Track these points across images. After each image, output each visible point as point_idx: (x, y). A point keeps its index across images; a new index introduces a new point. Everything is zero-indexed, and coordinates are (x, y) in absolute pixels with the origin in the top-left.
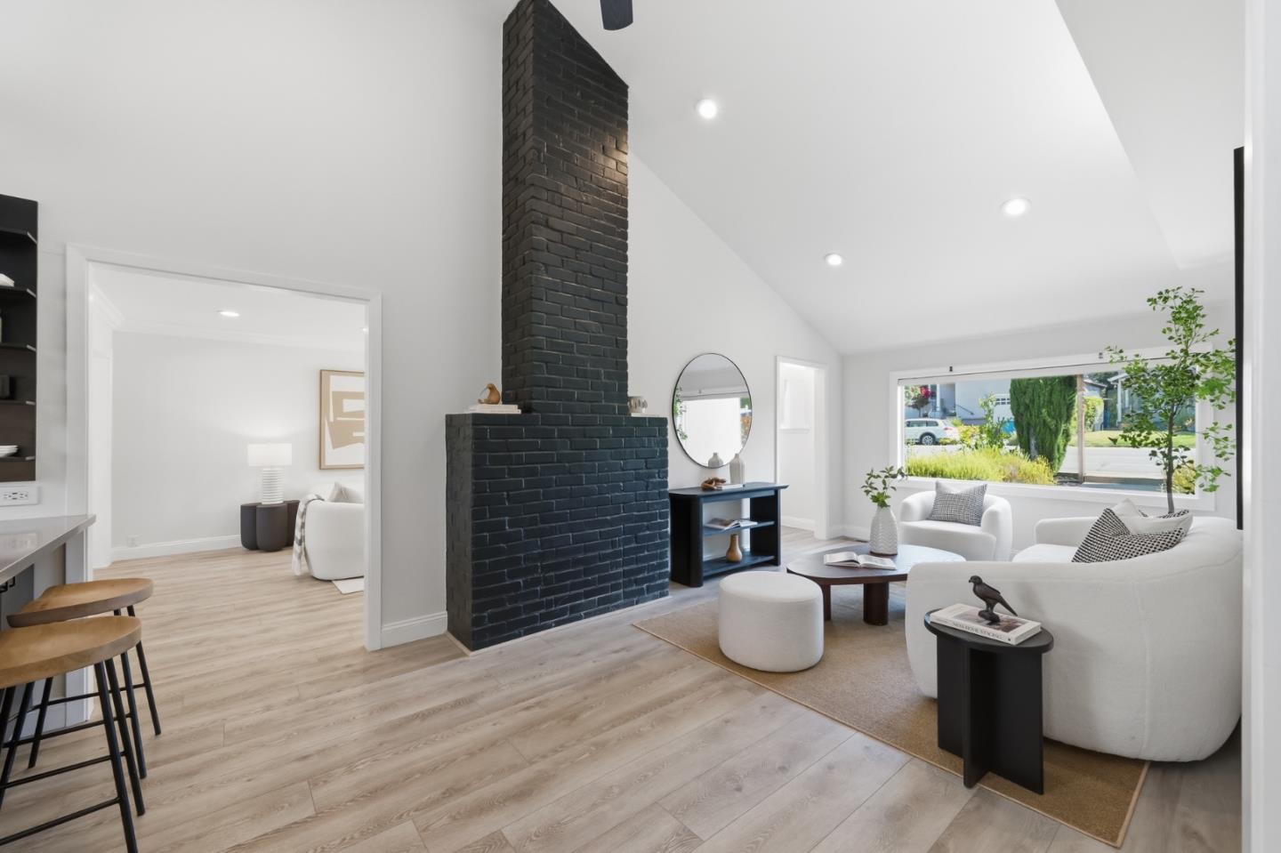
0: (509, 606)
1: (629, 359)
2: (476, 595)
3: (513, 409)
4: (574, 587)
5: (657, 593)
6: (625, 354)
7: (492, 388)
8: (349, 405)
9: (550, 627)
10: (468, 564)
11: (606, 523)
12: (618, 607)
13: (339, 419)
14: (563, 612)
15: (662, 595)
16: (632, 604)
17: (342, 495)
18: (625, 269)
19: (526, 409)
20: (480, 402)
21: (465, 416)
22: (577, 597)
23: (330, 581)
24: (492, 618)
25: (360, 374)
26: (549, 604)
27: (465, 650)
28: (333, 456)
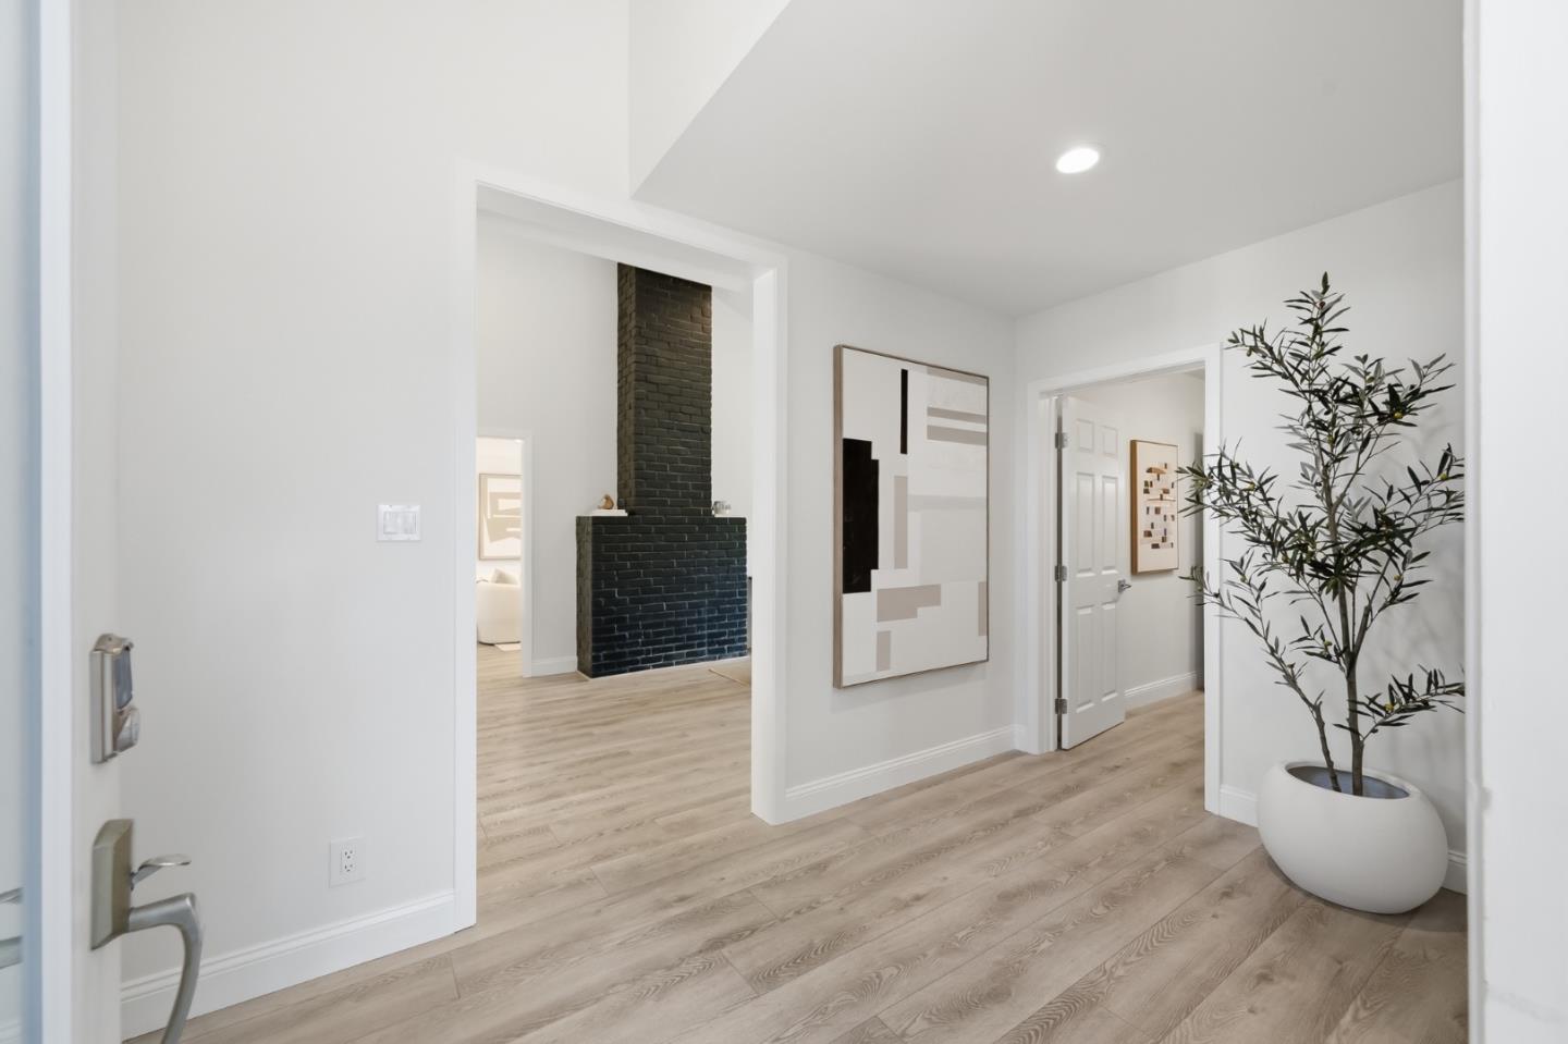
0: (618, 650)
1: (713, 474)
2: (595, 640)
3: (623, 513)
4: (667, 641)
5: (737, 653)
6: (709, 470)
7: (607, 498)
8: (504, 504)
9: (648, 668)
10: (589, 619)
11: (694, 597)
12: (703, 660)
13: (495, 516)
14: (659, 659)
15: (741, 655)
16: (715, 659)
17: (501, 578)
18: (709, 406)
19: (631, 513)
20: (600, 508)
21: (588, 518)
22: (670, 649)
23: (492, 645)
24: (606, 657)
25: (517, 476)
26: (648, 652)
27: (587, 678)
28: (491, 549)
